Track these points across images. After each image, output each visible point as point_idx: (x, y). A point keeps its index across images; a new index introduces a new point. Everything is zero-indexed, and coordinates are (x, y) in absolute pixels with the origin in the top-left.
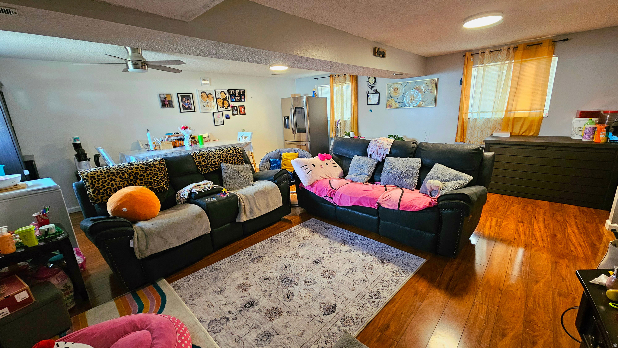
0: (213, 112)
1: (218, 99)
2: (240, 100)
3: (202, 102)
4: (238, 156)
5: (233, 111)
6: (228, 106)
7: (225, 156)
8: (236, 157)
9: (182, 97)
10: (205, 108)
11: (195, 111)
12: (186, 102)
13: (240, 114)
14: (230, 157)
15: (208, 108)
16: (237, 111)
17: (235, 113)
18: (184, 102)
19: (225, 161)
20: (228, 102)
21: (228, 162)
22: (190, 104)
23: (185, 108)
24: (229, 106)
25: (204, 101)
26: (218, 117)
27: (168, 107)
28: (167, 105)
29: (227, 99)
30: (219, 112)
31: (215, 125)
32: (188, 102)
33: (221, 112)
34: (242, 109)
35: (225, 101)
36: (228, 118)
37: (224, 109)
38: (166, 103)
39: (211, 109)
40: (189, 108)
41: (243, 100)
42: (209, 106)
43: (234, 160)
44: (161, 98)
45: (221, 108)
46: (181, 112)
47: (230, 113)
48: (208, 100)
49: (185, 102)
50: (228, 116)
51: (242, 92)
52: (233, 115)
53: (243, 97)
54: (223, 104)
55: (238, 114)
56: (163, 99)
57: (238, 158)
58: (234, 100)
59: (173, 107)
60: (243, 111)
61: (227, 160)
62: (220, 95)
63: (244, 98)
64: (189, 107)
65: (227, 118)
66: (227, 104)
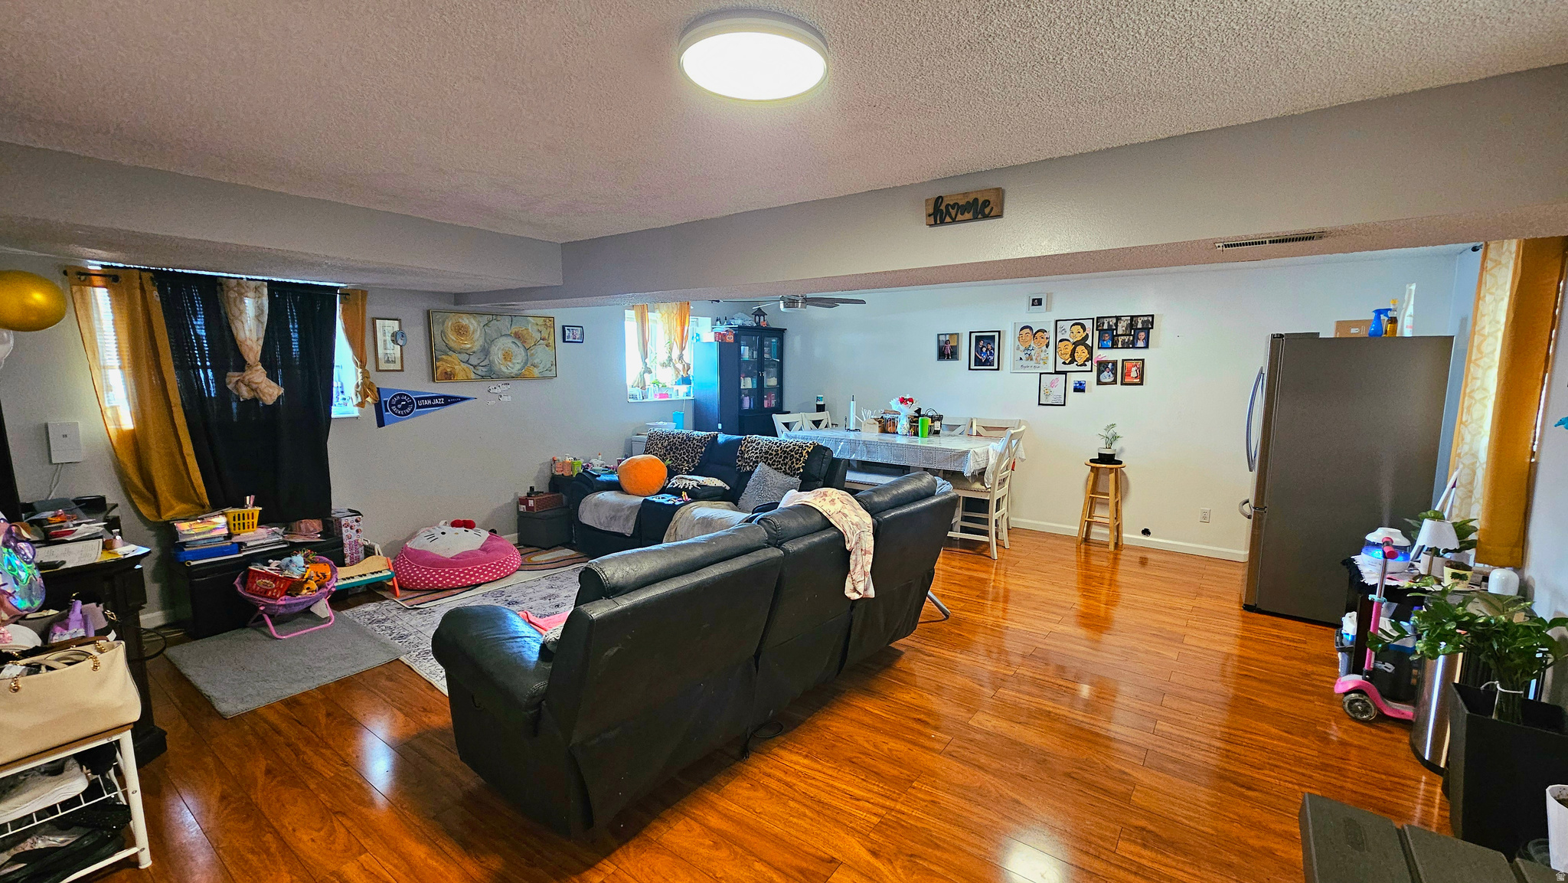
0: (1041, 374)
1: (1061, 341)
2: (1132, 345)
3: (1018, 349)
4: (794, 460)
5: (1099, 373)
6: (1087, 360)
7: (774, 453)
8: (790, 460)
9: (978, 339)
10: (1024, 363)
11: (998, 369)
12: (984, 350)
13: (1122, 384)
14: (781, 456)
15: (1030, 363)
16: (1115, 375)
17: (1106, 377)
18: (979, 350)
19: (771, 462)
20: (1090, 350)
21: (774, 465)
22: (991, 353)
23: (978, 362)
24: (1090, 358)
25: (1022, 348)
26: (1052, 385)
27: (948, 358)
28: (948, 355)
29: (1089, 342)
30: (1057, 373)
31: (1039, 404)
32: (987, 349)
33: (1065, 373)
34: (1134, 369)
35: (1080, 348)
36: (1080, 388)
37: (1073, 367)
38: (947, 352)
39: (1037, 365)
40: (988, 362)
41: (1140, 344)
42: (1034, 358)
43: (786, 464)
44: (939, 341)
45: (1064, 363)
46: (970, 369)
47: (1090, 378)
48: (1032, 345)
49: (982, 348)
50: (1081, 384)
51: (1143, 322)
52: (1099, 382)
53: (1142, 335)
54: (1072, 355)
55: (1115, 382)
56: (942, 344)
57: (793, 463)
58: (1110, 344)
59: (957, 359)
60: (1134, 374)
61: (774, 461)
62: (1069, 332)
63: (1147, 340)
64: (987, 360)
65: (1076, 390)
66: (1086, 355)
